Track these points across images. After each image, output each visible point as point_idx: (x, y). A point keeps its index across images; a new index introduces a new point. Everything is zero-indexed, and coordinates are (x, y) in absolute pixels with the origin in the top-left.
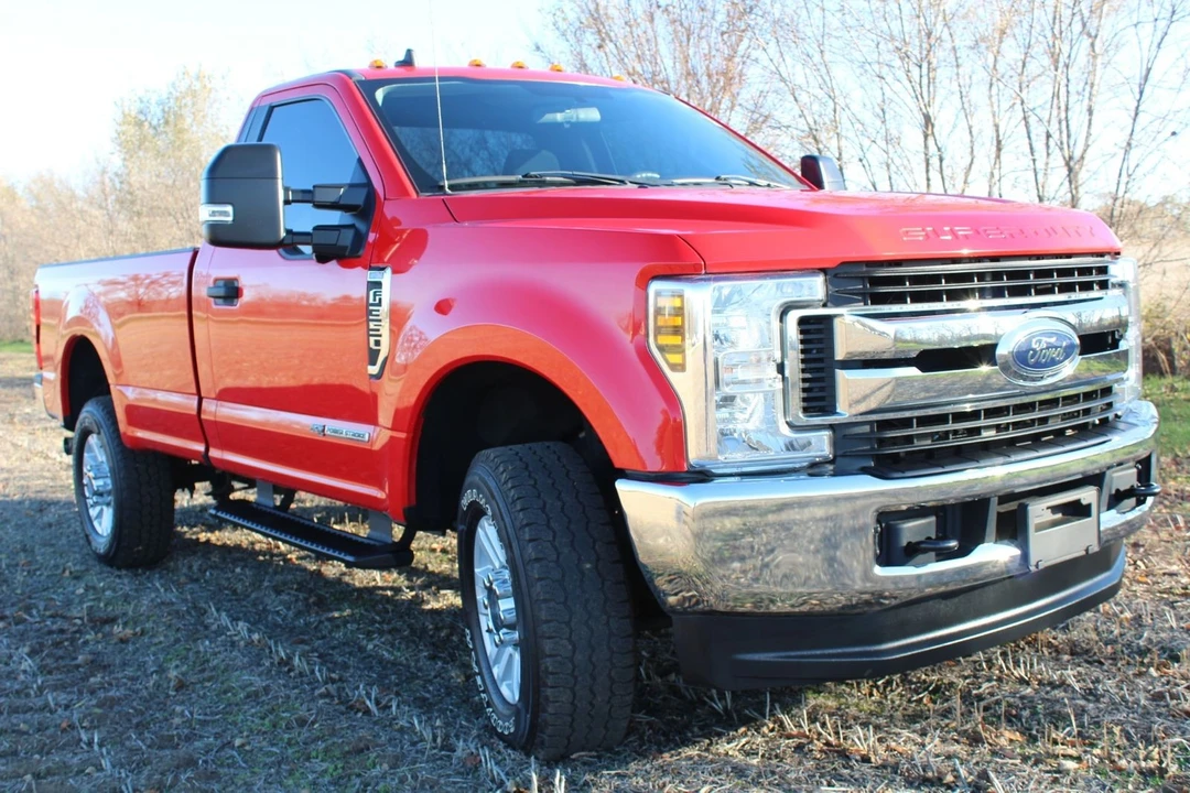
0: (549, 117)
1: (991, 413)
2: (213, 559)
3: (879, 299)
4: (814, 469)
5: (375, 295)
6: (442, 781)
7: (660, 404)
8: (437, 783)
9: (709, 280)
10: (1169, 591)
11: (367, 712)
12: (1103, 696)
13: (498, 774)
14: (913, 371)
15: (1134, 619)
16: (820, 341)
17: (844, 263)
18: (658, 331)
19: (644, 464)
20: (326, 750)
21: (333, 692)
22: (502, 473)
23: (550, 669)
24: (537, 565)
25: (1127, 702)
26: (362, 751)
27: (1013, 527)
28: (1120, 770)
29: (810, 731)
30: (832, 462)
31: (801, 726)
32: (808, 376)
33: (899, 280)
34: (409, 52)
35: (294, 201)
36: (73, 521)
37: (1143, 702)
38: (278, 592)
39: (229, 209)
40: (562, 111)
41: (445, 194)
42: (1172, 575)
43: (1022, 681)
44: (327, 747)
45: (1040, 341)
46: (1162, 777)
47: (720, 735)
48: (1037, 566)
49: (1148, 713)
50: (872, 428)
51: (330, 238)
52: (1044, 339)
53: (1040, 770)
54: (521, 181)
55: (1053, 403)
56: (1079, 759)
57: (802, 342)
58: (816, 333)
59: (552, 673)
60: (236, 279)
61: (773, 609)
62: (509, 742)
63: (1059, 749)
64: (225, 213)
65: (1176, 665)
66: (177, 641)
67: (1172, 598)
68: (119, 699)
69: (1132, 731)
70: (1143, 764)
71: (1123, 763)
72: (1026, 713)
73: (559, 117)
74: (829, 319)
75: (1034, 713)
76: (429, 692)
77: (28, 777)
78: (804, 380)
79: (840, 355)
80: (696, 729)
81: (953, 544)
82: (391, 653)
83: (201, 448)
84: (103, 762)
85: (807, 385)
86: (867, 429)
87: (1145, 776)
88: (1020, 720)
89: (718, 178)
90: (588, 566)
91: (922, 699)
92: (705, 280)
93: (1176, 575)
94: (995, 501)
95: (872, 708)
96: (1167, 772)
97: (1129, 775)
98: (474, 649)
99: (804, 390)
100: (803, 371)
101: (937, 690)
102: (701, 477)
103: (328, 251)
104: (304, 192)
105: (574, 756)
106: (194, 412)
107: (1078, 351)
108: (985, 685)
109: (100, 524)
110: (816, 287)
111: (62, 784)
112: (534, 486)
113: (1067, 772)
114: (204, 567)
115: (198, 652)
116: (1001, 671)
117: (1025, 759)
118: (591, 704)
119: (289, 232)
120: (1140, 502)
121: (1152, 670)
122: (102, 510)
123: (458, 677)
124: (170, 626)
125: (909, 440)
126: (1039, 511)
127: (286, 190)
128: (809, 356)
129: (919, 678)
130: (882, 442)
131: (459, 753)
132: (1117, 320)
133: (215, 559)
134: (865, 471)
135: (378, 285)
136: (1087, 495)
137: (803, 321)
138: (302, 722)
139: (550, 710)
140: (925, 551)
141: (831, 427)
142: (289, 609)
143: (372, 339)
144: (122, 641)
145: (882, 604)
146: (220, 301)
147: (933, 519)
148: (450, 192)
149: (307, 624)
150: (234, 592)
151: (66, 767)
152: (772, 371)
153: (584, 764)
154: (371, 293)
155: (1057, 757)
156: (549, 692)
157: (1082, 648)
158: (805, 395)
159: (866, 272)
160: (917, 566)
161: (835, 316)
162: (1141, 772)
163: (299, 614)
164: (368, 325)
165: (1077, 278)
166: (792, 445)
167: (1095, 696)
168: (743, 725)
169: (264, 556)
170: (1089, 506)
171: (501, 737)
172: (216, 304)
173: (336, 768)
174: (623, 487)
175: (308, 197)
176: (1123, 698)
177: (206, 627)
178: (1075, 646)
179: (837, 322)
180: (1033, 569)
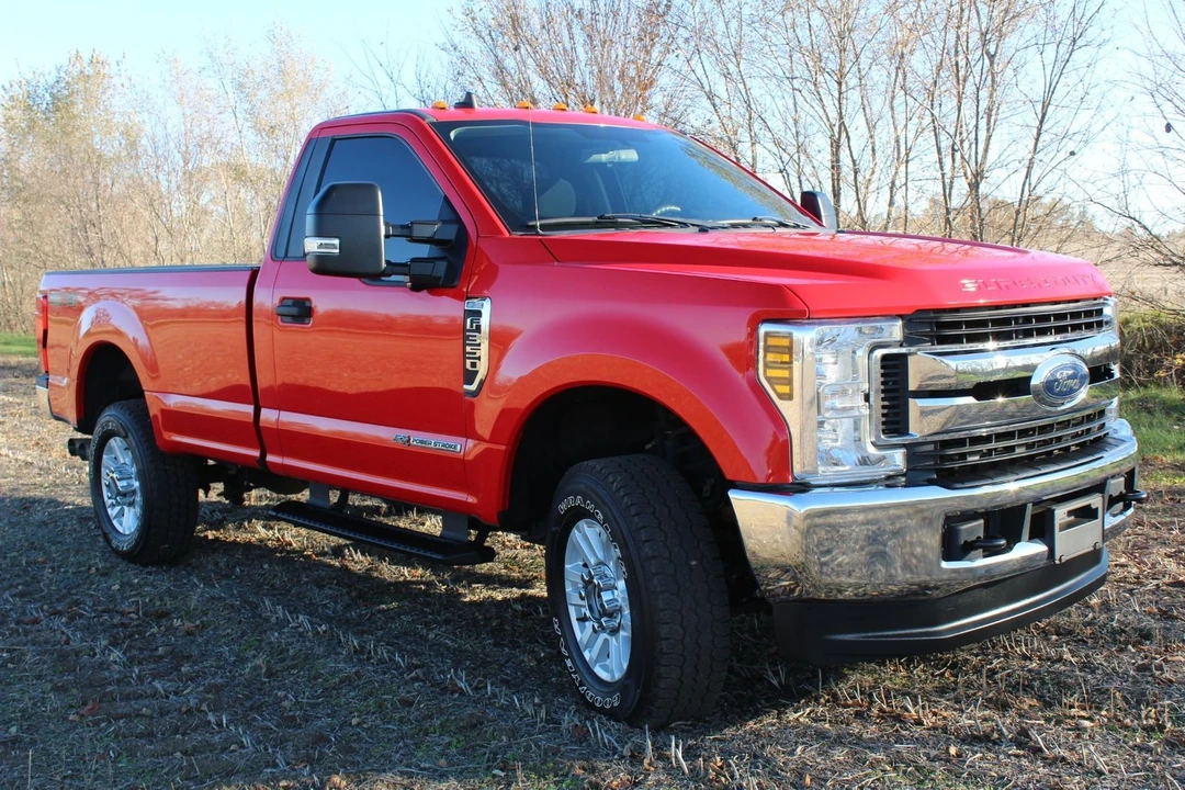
0: (595, 158)
1: (1023, 433)
2: (237, 556)
3: (943, 340)
4: (890, 482)
5: (472, 322)
6: (563, 749)
7: (770, 428)
8: (558, 750)
9: (814, 324)
10: (1124, 580)
11: (462, 693)
12: (1098, 669)
13: (609, 741)
14: (970, 400)
15: (1103, 604)
16: (896, 375)
17: (918, 311)
18: (766, 366)
19: (755, 477)
20: (442, 726)
21: (421, 676)
22: (613, 483)
23: (665, 650)
24: (653, 562)
25: (1117, 673)
26: (475, 726)
27: (1043, 529)
28: (1126, 727)
29: (862, 700)
30: (904, 475)
31: (855, 697)
32: (886, 403)
33: (957, 325)
34: (469, 95)
35: (393, 236)
36: (67, 519)
37: (1132, 672)
38: (321, 587)
39: (336, 242)
40: (606, 152)
41: (538, 234)
42: (1122, 566)
43: (1025, 657)
44: (442, 724)
45: (1062, 374)
46: (1162, 732)
47: (786, 706)
48: (1060, 560)
49: (1138, 682)
50: (936, 448)
51: (426, 269)
52: (1065, 372)
53: (1063, 729)
54: (597, 223)
55: (1065, 424)
56: (1090, 719)
57: (883, 375)
58: (894, 368)
59: (666, 654)
60: (308, 299)
61: (840, 597)
62: (612, 714)
63: (1074, 711)
64: (334, 246)
65: (1148, 642)
66: (244, 633)
67: (1129, 586)
68: (222, 686)
69: (1128, 696)
70: (1145, 722)
71: (1128, 721)
72: (1037, 684)
73: (604, 157)
74: (904, 357)
75: (1043, 683)
76: (507, 674)
77: (178, 754)
78: (883, 407)
79: (912, 386)
80: (763, 701)
81: (1003, 542)
82: (453, 641)
83: (256, 453)
84: (244, 740)
85: (885, 411)
86: (931, 447)
87: (1148, 732)
88: (1033, 689)
89: (755, 219)
90: (694, 563)
91: (944, 673)
92: (808, 324)
93: (1126, 566)
94: (1030, 506)
95: (904, 681)
96: (1165, 728)
97: (1134, 731)
98: (563, 635)
99: (883, 415)
100: (883, 399)
101: (954, 666)
102: (803, 488)
103: (423, 282)
104: (403, 227)
105: (672, 725)
106: (251, 419)
107: (1088, 381)
108: (995, 662)
109: (121, 524)
110: (896, 330)
111: (217, 759)
112: (643, 494)
113: (1085, 729)
114: (231, 564)
115: (271, 643)
116: (1005, 648)
117: (1048, 720)
118: (695, 680)
119: (388, 262)
120: (1127, 507)
121: (1130, 647)
122: (122, 510)
123: (530, 661)
124: (229, 619)
125: (963, 456)
126: (1061, 513)
127: (387, 224)
128: (888, 387)
129: (936, 656)
130: (945, 458)
131: (564, 725)
132: (1108, 351)
133: (239, 555)
134: (931, 482)
135: (479, 314)
136: (1095, 501)
137: (885, 358)
138: (407, 703)
139: (662, 685)
140: (977, 548)
141: (904, 446)
142: (336, 603)
143: (468, 362)
144: (189, 633)
145: (927, 594)
146: (289, 319)
147: (982, 521)
148: (541, 232)
149: (360, 616)
150: (273, 586)
151: (209, 745)
152: (861, 402)
153: (683, 731)
154: (469, 321)
155: (1073, 717)
156: (663, 669)
157: (1064, 629)
158: (884, 419)
159: (933, 318)
160: (971, 560)
161: (910, 354)
162: (1143, 729)
163: (347, 607)
164: (464, 349)
165: (1069, 322)
166: (865, 461)
167: (1090, 668)
168: (802, 698)
169: (281, 553)
170: (1097, 509)
171: (601, 711)
172: (283, 321)
173: (459, 742)
174: (734, 495)
175: (405, 232)
176: (1113, 669)
177: (267, 620)
178: (1059, 628)
179: (910, 359)
180: (1057, 562)
